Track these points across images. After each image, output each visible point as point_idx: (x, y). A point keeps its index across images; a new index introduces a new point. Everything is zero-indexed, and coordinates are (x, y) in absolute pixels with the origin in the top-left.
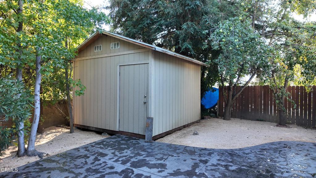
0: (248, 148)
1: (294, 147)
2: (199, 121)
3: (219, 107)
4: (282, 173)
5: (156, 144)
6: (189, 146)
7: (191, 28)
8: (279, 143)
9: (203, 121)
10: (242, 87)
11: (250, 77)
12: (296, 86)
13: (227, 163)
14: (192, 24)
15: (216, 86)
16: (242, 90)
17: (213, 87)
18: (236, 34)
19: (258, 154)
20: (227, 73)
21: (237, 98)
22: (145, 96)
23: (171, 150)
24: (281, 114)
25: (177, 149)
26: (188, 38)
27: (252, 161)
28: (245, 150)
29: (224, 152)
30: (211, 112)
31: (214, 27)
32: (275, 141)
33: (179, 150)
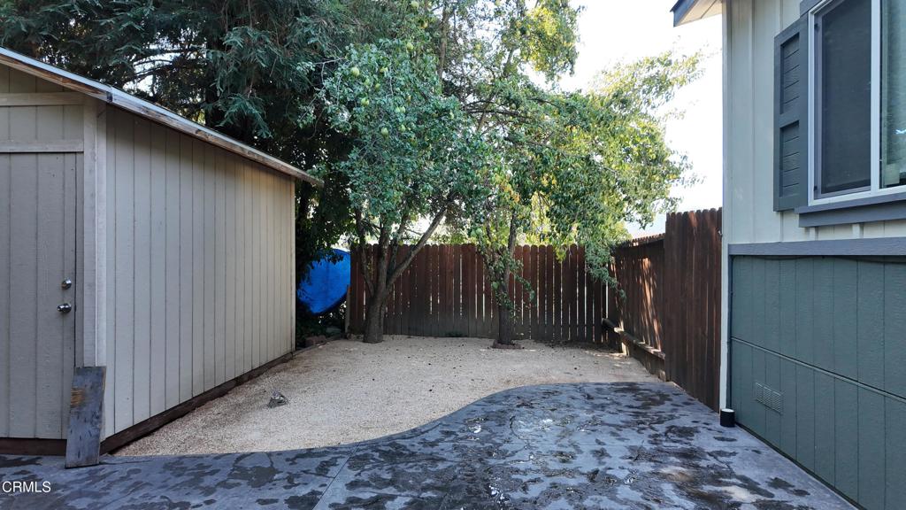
0: (434, 424)
1: (539, 401)
2: (291, 355)
3: (352, 306)
4: (525, 489)
5: (117, 468)
6: (253, 451)
7: (256, 48)
8: (507, 395)
9: (304, 353)
10: (413, 247)
11: (431, 222)
12: (530, 246)
13: (379, 491)
14: (260, 39)
15: (342, 244)
16: (413, 255)
17: (333, 247)
18: (398, 89)
19: (461, 439)
20: (373, 206)
21: (398, 279)
22: (64, 282)
23: (179, 480)
24: (502, 316)
25: (207, 471)
26: (249, 82)
27: (449, 464)
28: (427, 431)
29: (369, 451)
30: (327, 322)
31: (332, 58)
32: (496, 391)
33: (215, 477)
